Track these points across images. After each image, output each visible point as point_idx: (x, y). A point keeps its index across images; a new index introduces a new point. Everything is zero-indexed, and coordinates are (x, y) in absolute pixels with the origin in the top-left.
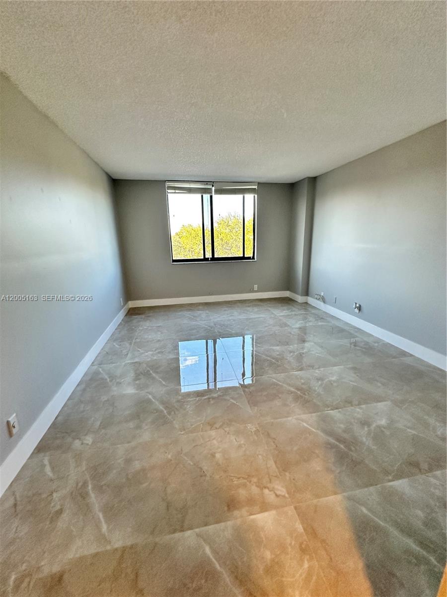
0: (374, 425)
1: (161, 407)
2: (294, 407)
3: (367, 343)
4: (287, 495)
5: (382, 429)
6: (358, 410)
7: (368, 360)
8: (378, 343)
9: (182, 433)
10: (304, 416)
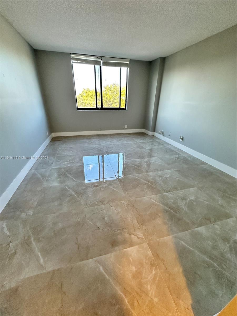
0: (188, 200)
1: (73, 193)
2: (147, 191)
3: (185, 158)
4: (143, 237)
5: (192, 202)
6: (180, 192)
7: (185, 166)
8: (190, 157)
9: (86, 207)
10: (152, 196)
